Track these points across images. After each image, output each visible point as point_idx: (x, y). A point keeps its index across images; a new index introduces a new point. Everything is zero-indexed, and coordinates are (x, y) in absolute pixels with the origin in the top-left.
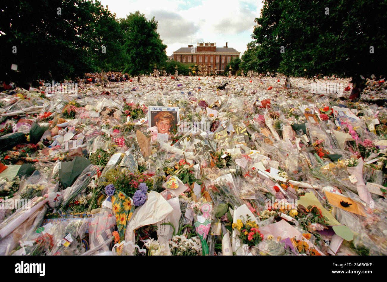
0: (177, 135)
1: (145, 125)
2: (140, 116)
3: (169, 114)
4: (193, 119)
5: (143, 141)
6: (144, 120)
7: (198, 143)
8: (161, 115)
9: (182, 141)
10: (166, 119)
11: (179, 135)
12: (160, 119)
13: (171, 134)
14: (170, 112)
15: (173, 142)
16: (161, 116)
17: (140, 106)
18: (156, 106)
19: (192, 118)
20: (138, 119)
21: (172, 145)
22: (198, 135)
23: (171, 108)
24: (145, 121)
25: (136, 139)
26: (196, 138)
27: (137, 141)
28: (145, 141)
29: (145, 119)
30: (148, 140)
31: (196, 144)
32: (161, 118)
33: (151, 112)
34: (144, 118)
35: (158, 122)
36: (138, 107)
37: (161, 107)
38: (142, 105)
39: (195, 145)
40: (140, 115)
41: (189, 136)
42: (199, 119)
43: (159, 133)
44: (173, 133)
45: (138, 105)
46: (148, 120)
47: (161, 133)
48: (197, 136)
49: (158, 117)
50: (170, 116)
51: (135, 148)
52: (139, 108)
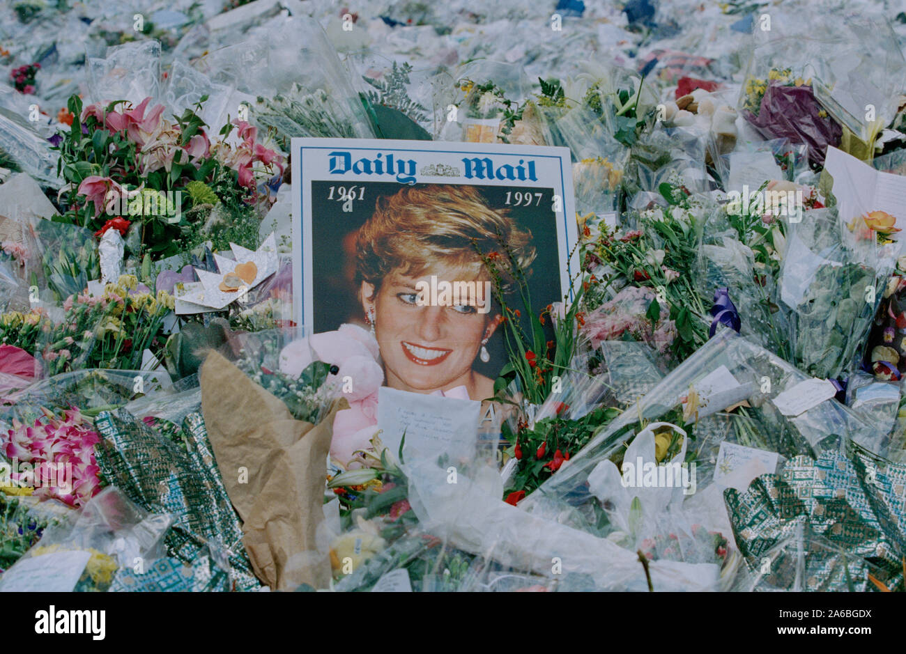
0: (562, 409)
1: (261, 308)
2: (215, 229)
3: (482, 211)
4: (709, 264)
5: (263, 455)
6: (250, 270)
7: (757, 483)
8: (408, 215)
9: (604, 465)
10: (453, 258)
11: (578, 412)
12: (397, 261)
13: (499, 397)
14: (493, 196)
15: (522, 467)
16: (409, 226)
17: (213, 135)
18: (349, 133)
19: (702, 250)
20: (198, 251)
21: (512, 497)
22: (753, 412)
23: (503, 156)
24: (260, 277)
25: (199, 436)
26: (734, 436)
27: (202, 449)
28: (278, 453)
29: (264, 261)
30: (306, 443)
31: (742, 486)
32: (408, 246)
33: (320, 188)
34: (252, 247)
35: (378, 286)
36: (188, 144)
37: (402, 149)
38: (225, 130)
39: (731, 496)
40: (213, 219)
41: (672, 415)
42: (761, 258)
43: (386, 384)
44: (523, 390)
45: (194, 125)
46: (288, 267)
47: (408, 387)
48: (744, 420)
49: (383, 240)
50: (488, 225)
51: (193, 511)
52: (199, 152)
